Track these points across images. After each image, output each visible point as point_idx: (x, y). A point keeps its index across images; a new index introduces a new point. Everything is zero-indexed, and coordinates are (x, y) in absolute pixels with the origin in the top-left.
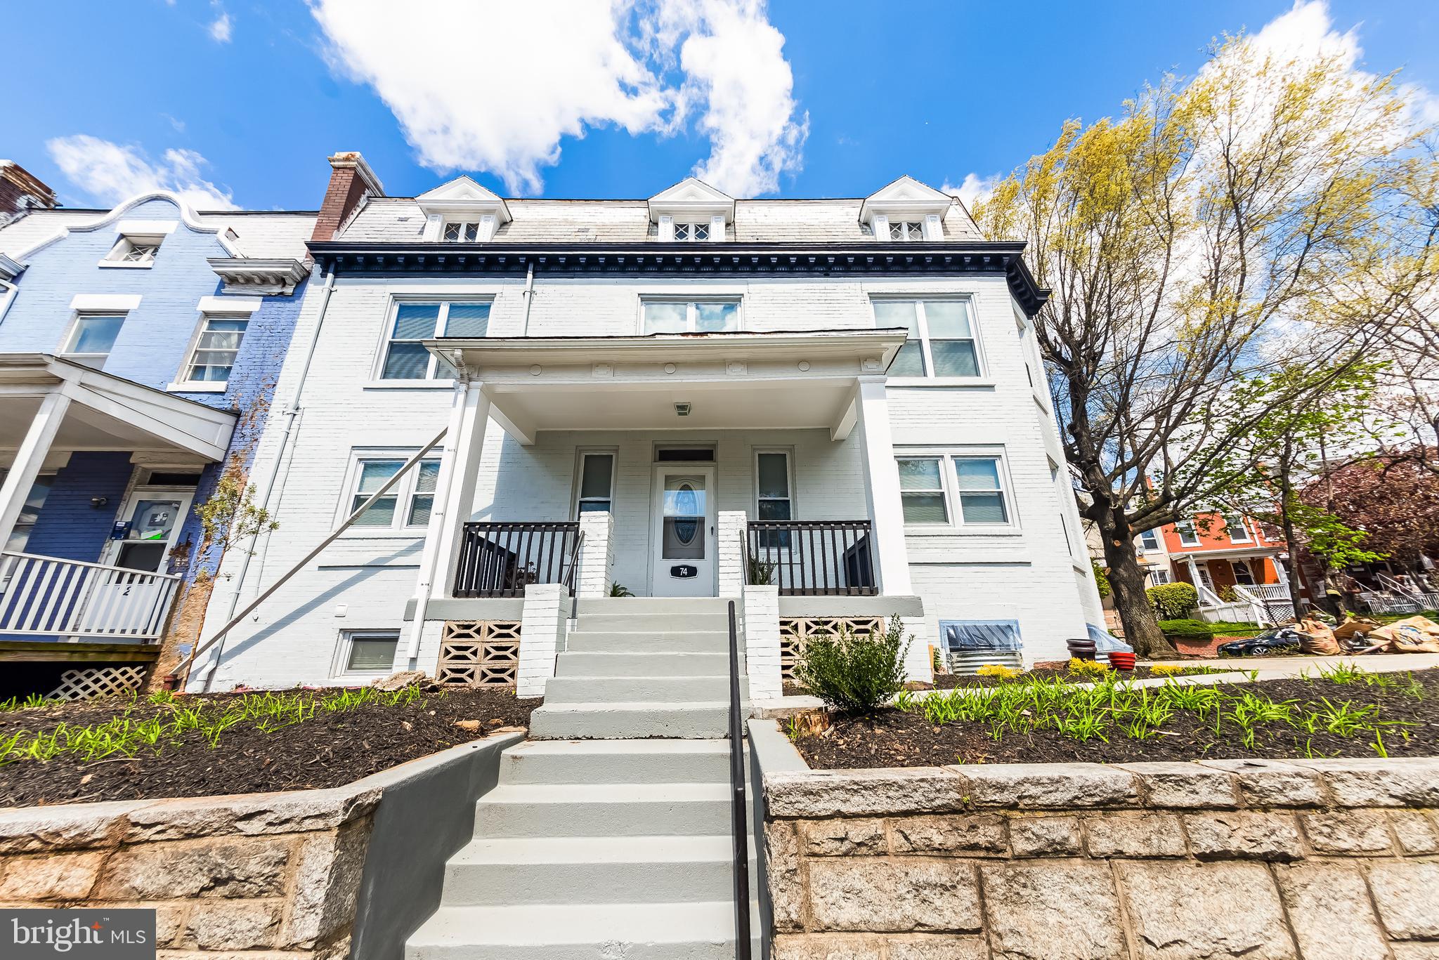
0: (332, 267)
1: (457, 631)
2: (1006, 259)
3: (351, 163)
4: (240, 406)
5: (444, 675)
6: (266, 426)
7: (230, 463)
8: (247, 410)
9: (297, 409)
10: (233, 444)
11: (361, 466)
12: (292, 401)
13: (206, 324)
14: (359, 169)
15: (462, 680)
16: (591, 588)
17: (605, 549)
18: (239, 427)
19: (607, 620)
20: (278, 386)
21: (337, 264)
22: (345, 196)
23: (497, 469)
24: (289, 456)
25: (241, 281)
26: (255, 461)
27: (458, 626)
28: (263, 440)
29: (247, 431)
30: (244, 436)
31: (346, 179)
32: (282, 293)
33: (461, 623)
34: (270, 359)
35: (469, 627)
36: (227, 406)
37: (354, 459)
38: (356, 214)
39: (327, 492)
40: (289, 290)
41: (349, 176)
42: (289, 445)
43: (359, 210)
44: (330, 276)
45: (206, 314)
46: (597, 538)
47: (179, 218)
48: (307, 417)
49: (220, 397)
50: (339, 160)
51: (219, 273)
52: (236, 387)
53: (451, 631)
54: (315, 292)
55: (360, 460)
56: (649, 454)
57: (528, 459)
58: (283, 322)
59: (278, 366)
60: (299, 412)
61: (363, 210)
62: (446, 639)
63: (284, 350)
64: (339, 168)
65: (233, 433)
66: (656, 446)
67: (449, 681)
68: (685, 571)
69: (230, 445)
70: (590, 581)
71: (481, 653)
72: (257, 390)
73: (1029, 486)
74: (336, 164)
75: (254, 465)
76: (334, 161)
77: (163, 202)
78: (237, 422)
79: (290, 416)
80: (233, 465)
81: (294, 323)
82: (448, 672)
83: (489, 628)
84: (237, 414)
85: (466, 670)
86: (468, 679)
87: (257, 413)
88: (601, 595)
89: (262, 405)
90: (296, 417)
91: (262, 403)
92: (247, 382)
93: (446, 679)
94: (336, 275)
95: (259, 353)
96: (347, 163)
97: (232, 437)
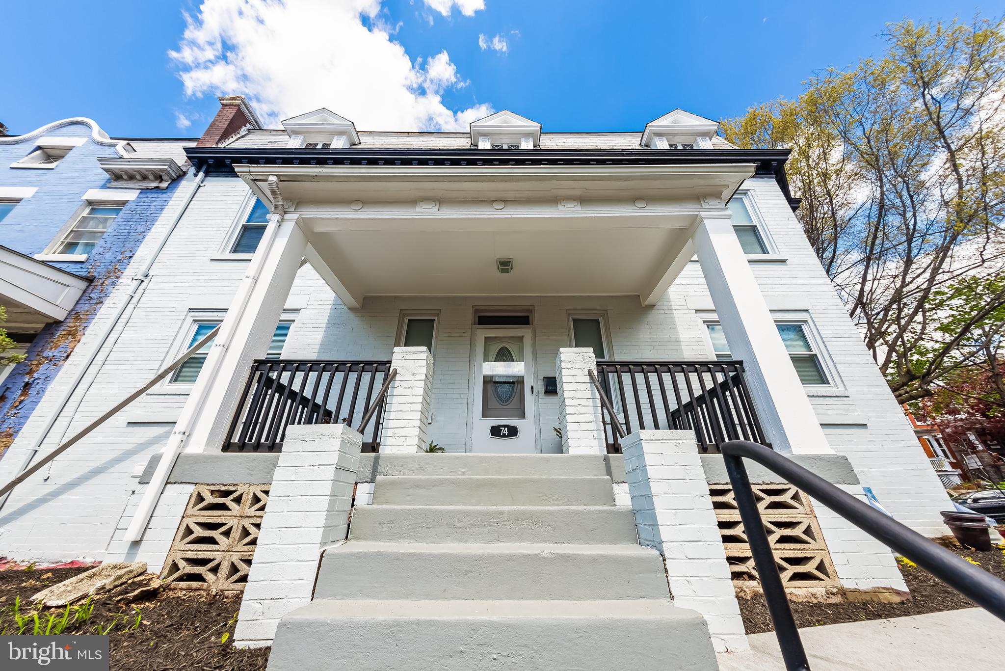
0: (204, 168)
1: (210, 499)
2: (774, 164)
3: (236, 101)
4: (95, 274)
5: (175, 567)
6: (114, 291)
7: (71, 323)
8: (101, 277)
9: (146, 276)
10: (79, 305)
11: (195, 327)
12: (143, 269)
13: (87, 210)
14: (243, 107)
15: (199, 578)
16: (400, 441)
17: (421, 392)
18: (89, 291)
19: (418, 485)
20: (134, 258)
21: (209, 166)
22: (227, 122)
23: (323, 330)
24: (127, 317)
25: (125, 177)
26: (94, 321)
27: (212, 492)
28: (108, 302)
29: (94, 295)
30: (91, 299)
31: (230, 113)
32: (157, 187)
33: (217, 488)
34: (134, 235)
35: (226, 494)
36: (83, 273)
37: (189, 320)
38: (235, 138)
39: (155, 350)
40: (164, 185)
41: (233, 111)
42: (131, 306)
43: (238, 136)
44: (201, 174)
45: (90, 203)
46: (412, 378)
47: (90, 136)
48: (153, 285)
49: (79, 266)
50: (227, 99)
51: (106, 170)
52: (96, 258)
53: (201, 499)
54: (186, 187)
55: (195, 321)
56: (469, 317)
57: (354, 321)
58: (153, 208)
59: (139, 241)
60: (149, 278)
61: (242, 137)
62: (190, 511)
63: (148, 229)
64: (226, 105)
65: (82, 296)
66: (476, 311)
67: (180, 579)
68: (505, 431)
69: (75, 306)
70: (399, 432)
71: (236, 534)
72: (114, 261)
73: (843, 348)
74: (225, 102)
75: (91, 325)
76: (223, 100)
77: (81, 126)
78: (88, 287)
79: (138, 282)
80: (72, 324)
81: (162, 210)
82: (182, 564)
83: (254, 495)
84: (90, 280)
85: (209, 561)
86: (210, 577)
87: (109, 280)
88: (413, 450)
89: (114, 273)
90: (144, 284)
91: (115, 271)
92: (107, 254)
93: (176, 575)
94: (207, 174)
95: (125, 232)
96: (232, 101)
97: (80, 299)
